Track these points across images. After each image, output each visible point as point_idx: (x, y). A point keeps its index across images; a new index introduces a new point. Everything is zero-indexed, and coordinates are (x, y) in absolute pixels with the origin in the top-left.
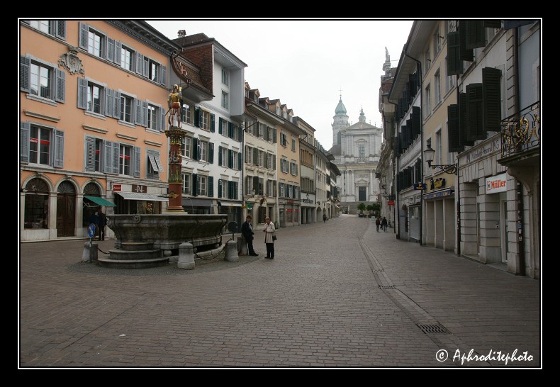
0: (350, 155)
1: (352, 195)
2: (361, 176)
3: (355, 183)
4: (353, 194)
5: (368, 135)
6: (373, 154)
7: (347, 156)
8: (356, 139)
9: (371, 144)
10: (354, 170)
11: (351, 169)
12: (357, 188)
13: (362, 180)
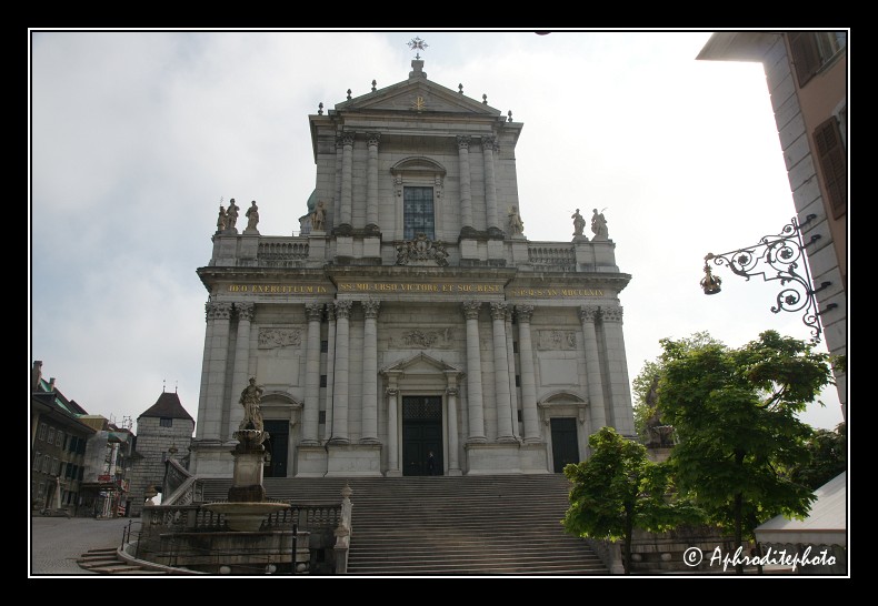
0: (358, 224)
1: (366, 444)
2: (415, 338)
3: (382, 376)
4: (372, 431)
5: (452, 143)
6: (480, 227)
7: (346, 230)
8: (393, 158)
9: (466, 180)
10: (377, 299)
11: (364, 298)
12: (393, 403)
13: (422, 357)
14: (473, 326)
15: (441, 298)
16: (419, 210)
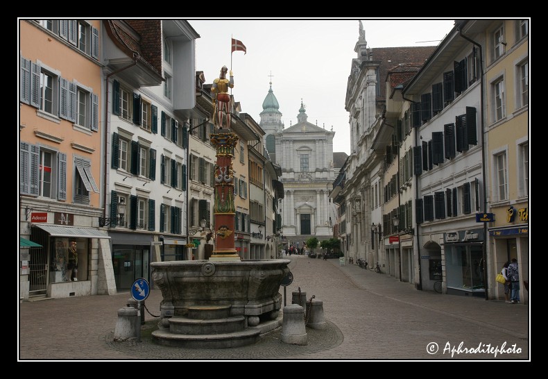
0: (288, 169)
1: (292, 227)
2: (304, 199)
3: (295, 209)
4: (293, 224)
5: (314, 141)
6: (321, 168)
8: (298, 146)
9: (317, 153)
10: (294, 190)
11: (290, 189)
12: (298, 216)
13: (306, 204)
14: (318, 196)
15: (310, 189)
16: (305, 162)
